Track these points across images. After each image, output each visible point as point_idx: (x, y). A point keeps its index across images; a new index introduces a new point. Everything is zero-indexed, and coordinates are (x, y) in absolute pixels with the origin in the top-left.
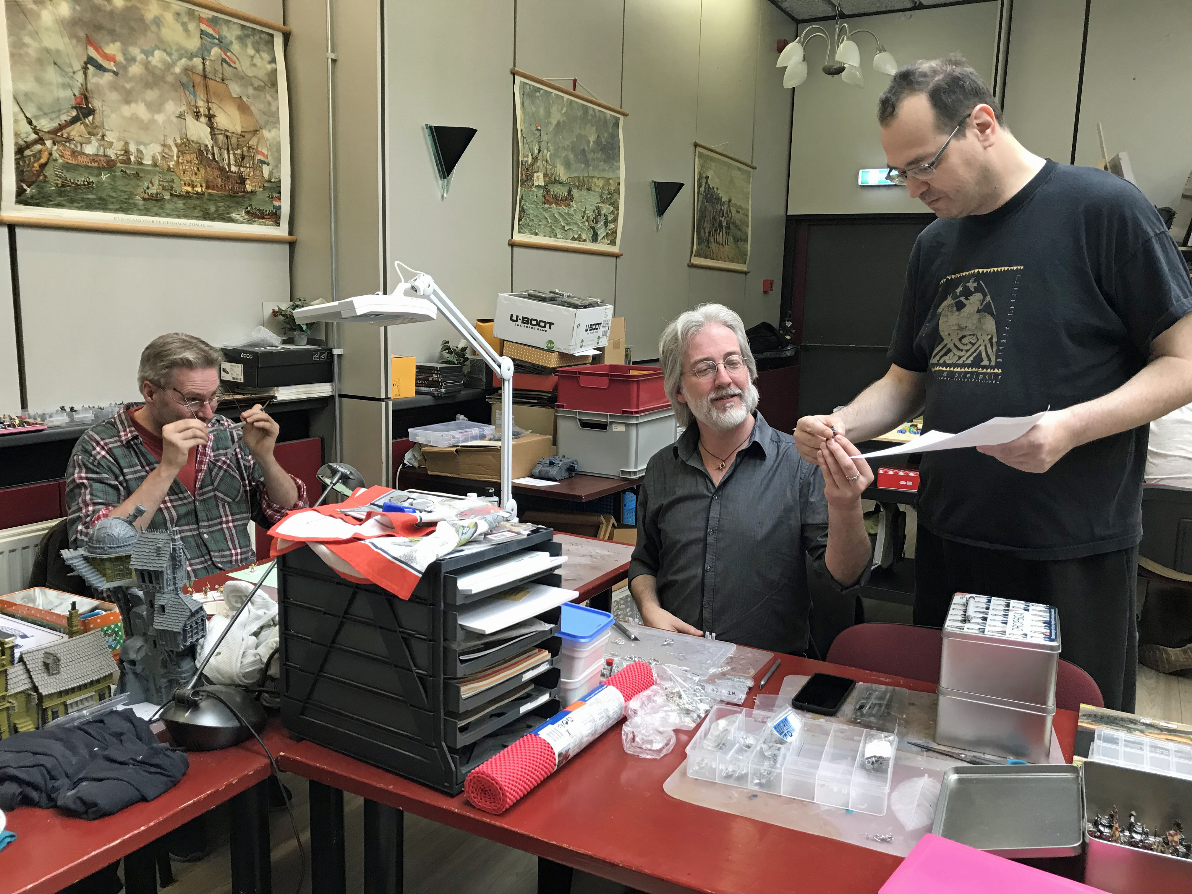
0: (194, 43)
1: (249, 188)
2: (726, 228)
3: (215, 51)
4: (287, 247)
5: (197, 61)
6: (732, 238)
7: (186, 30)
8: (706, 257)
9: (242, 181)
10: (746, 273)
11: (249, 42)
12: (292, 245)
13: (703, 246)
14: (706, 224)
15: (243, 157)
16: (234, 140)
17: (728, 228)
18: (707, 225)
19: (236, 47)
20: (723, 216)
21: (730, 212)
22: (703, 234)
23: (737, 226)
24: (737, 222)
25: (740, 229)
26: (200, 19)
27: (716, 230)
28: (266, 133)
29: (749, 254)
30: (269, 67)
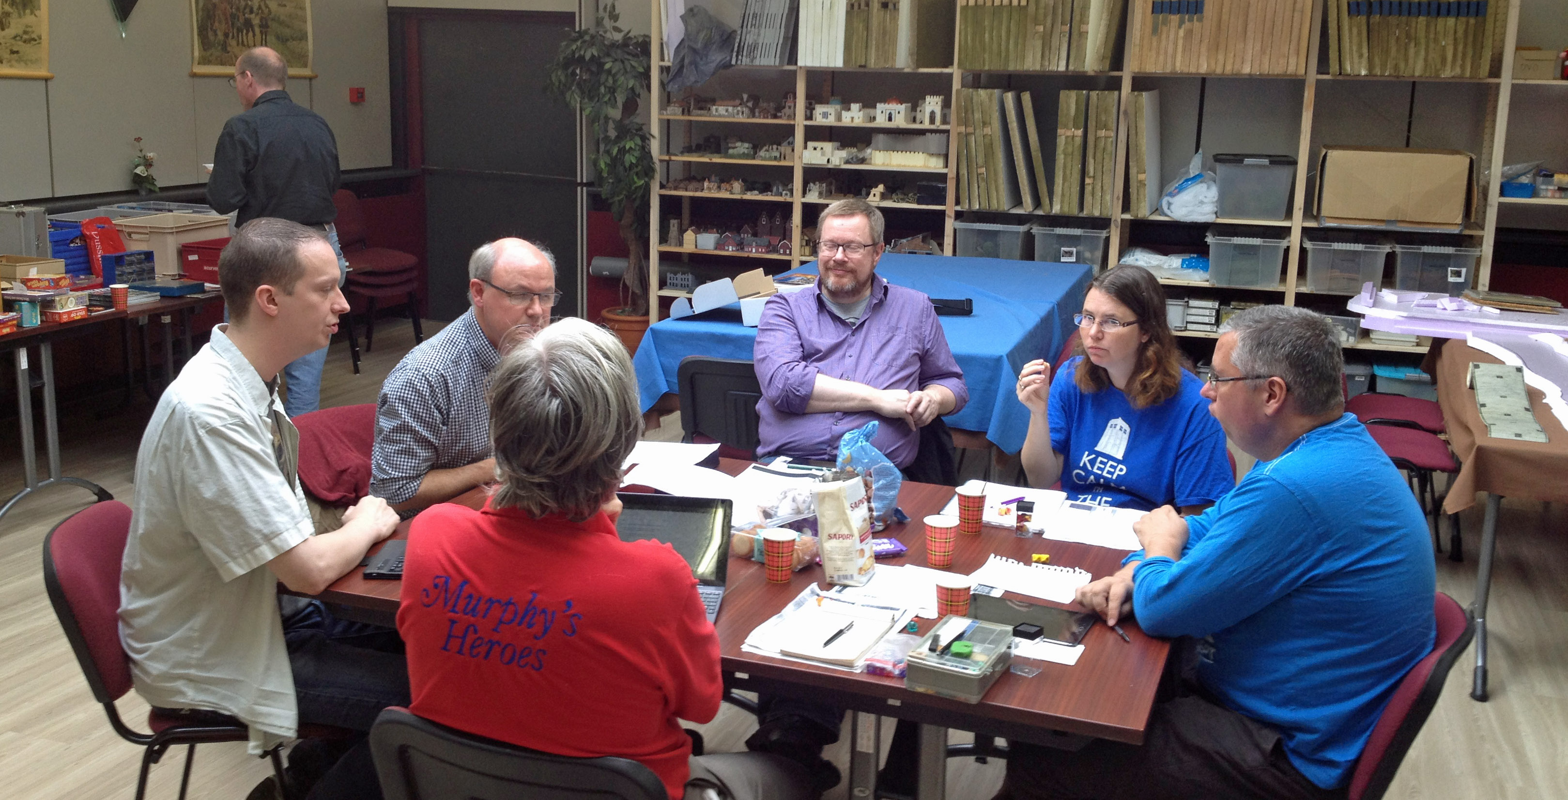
2: (261, 26)
6: (273, 38)
8: (222, 63)
10: (311, 79)
13: (216, 52)
14: (216, 24)
17: (264, 26)
18: (220, 28)
20: (251, 12)
21: (267, 7)
22: (211, 37)
23: (282, 23)
24: (282, 18)
25: (288, 27)
27: (240, 30)
29: (311, 55)
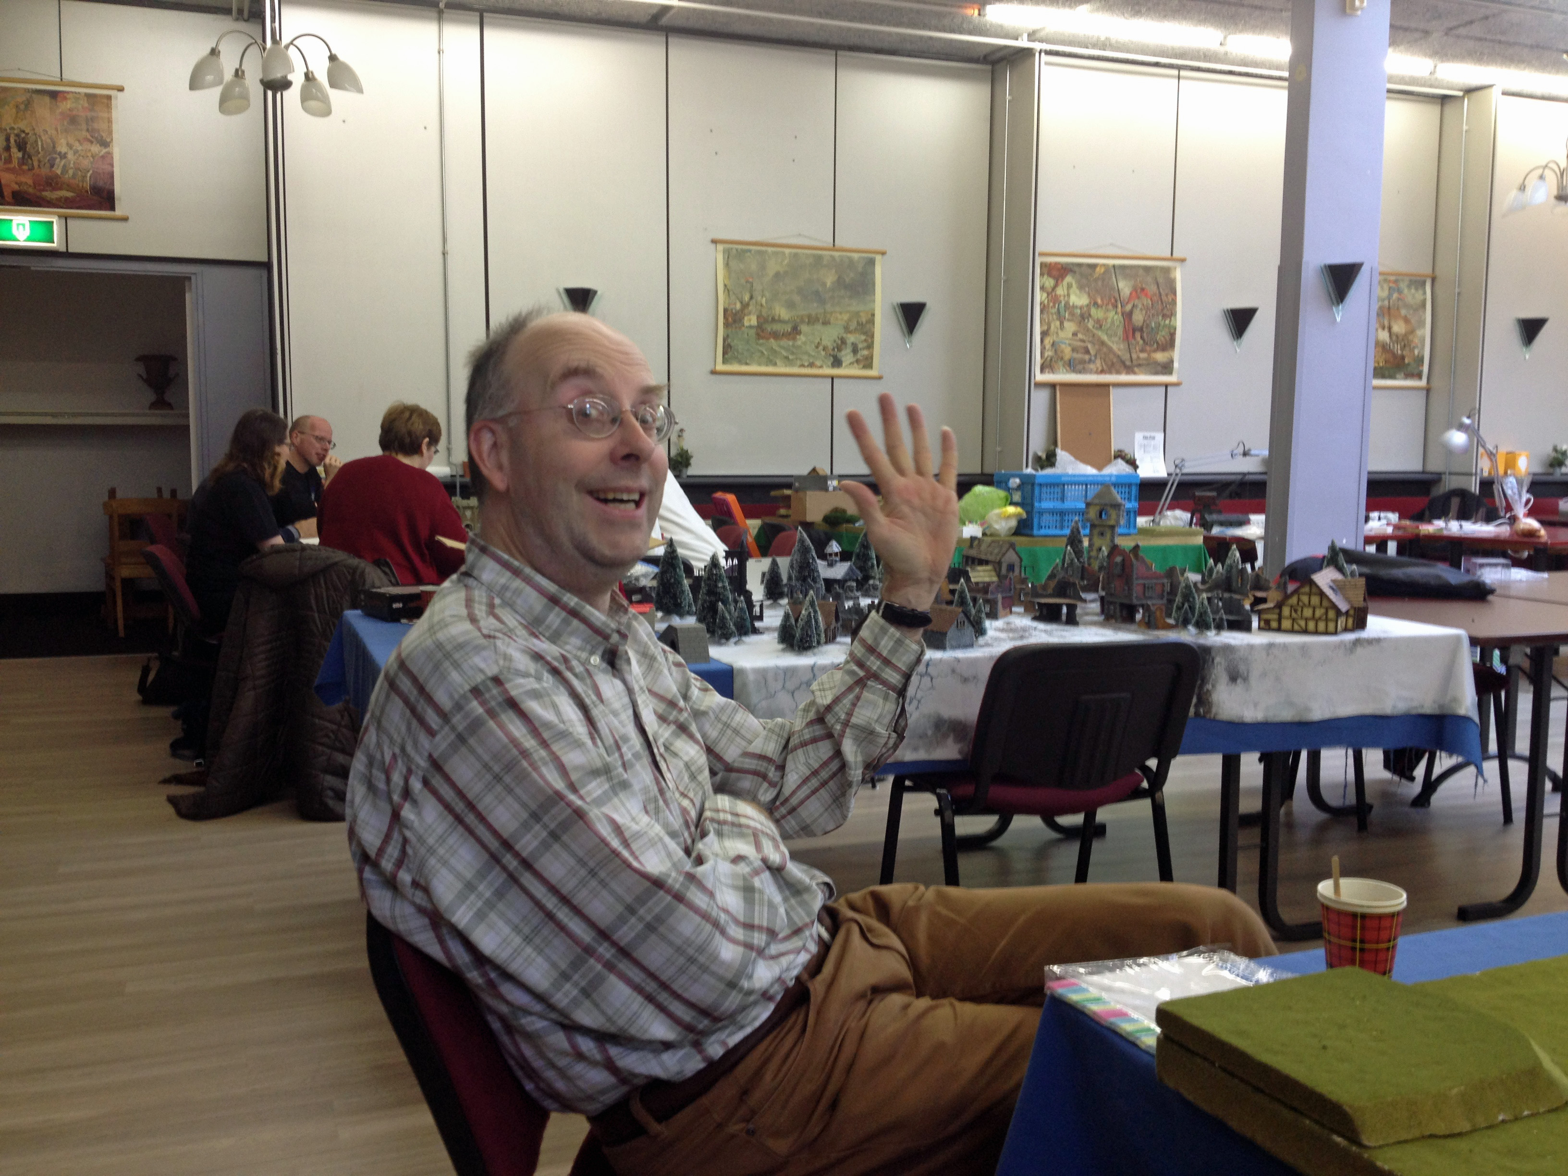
0: (1385, 294)
1: (1406, 361)
3: (1395, 295)
4: (1425, 392)
5: (1386, 303)
7: (1382, 288)
9: (1403, 358)
11: (1413, 287)
12: (1428, 390)
15: (1405, 346)
16: (1400, 338)
19: (1406, 291)
26: (1390, 281)
28: (1419, 333)
30: (1422, 298)
